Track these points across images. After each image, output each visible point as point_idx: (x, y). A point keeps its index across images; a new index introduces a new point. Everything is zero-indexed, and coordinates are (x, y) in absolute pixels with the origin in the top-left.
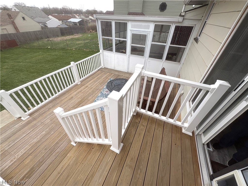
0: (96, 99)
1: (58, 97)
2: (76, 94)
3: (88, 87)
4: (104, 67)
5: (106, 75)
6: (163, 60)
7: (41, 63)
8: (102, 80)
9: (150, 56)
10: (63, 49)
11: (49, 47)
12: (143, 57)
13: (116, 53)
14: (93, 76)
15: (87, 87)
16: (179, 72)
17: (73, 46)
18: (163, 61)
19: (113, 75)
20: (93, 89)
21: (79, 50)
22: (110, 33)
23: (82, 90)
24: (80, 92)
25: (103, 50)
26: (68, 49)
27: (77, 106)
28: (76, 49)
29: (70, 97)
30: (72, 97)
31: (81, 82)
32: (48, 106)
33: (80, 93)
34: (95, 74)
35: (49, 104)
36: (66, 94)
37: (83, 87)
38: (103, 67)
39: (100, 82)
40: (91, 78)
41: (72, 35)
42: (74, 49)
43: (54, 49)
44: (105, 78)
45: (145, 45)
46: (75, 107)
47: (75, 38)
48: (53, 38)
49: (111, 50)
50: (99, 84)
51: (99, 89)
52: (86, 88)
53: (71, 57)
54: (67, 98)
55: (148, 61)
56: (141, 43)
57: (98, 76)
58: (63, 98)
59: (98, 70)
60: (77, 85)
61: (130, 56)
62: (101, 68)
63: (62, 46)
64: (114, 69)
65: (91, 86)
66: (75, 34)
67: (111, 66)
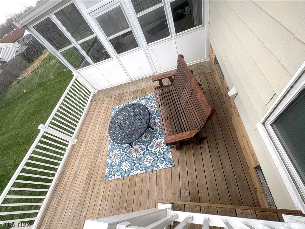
0: (108, 160)
1: (58, 182)
2: (79, 163)
3: (89, 141)
4: (97, 91)
5: (104, 105)
6: (171, 35)
7: (26, 123)
8: (103, 117)
9: (149, 40)
10: (40, 85)
11: (25, 91)
12: (139, 47)
13: (96, 64)
14: (88, 117)
15: (87, 142)
16: (208, 41)
17: (49, 73)
18: (173, 36)
19: (113, 98)
20: (96, 141)
21: (59, 76)
22: (63, 38)
23: (83, 153)
24: (83, 157)
25: (77, 70)
26: (46, 81)
27: (87, 186)
28: (54, 75)
29: (73, 173)
30: (76, 173)
31: (77, 137)
32: (52, 206)
33: (83, 160)
34: (90, 112)
35: (52, 201)
36: (67, 171)
37: (84, 145)
38: (96, 93)
39: (102, 121)
40: (87, 122)
41: (41, 55)
42: (52, 77)
43: (31, 90)
44: (106, 112)
45: (128, 27)
46: (86, 189)
47: (46, 58)
48: (23, 74)
49: (87, 64)
50: (102, 127)
51: (105, 136)
52: (88, 145)
53: (54, 92)
54: (70, 178)
55: (149, 49)
56: (120, 27)
57: (95, 113)
58: (65, 182)
59: (91, 101)
60: (74, 145)
61: (118, 57)
62: (94, 95)
63: (37, 80)
64: (111, 86)
65: (93, 138)
66: (44, 52)
67: (104, 85)
